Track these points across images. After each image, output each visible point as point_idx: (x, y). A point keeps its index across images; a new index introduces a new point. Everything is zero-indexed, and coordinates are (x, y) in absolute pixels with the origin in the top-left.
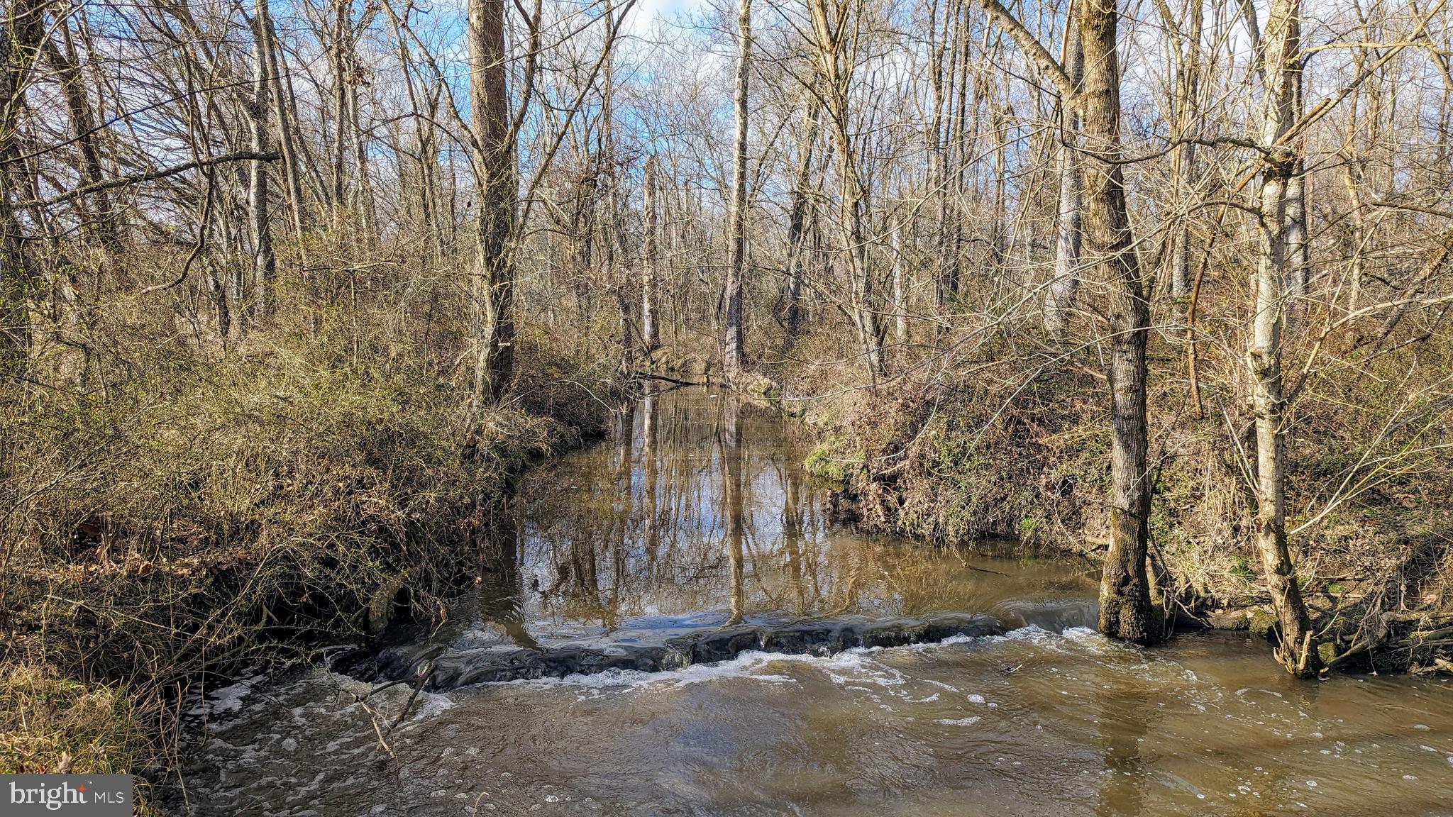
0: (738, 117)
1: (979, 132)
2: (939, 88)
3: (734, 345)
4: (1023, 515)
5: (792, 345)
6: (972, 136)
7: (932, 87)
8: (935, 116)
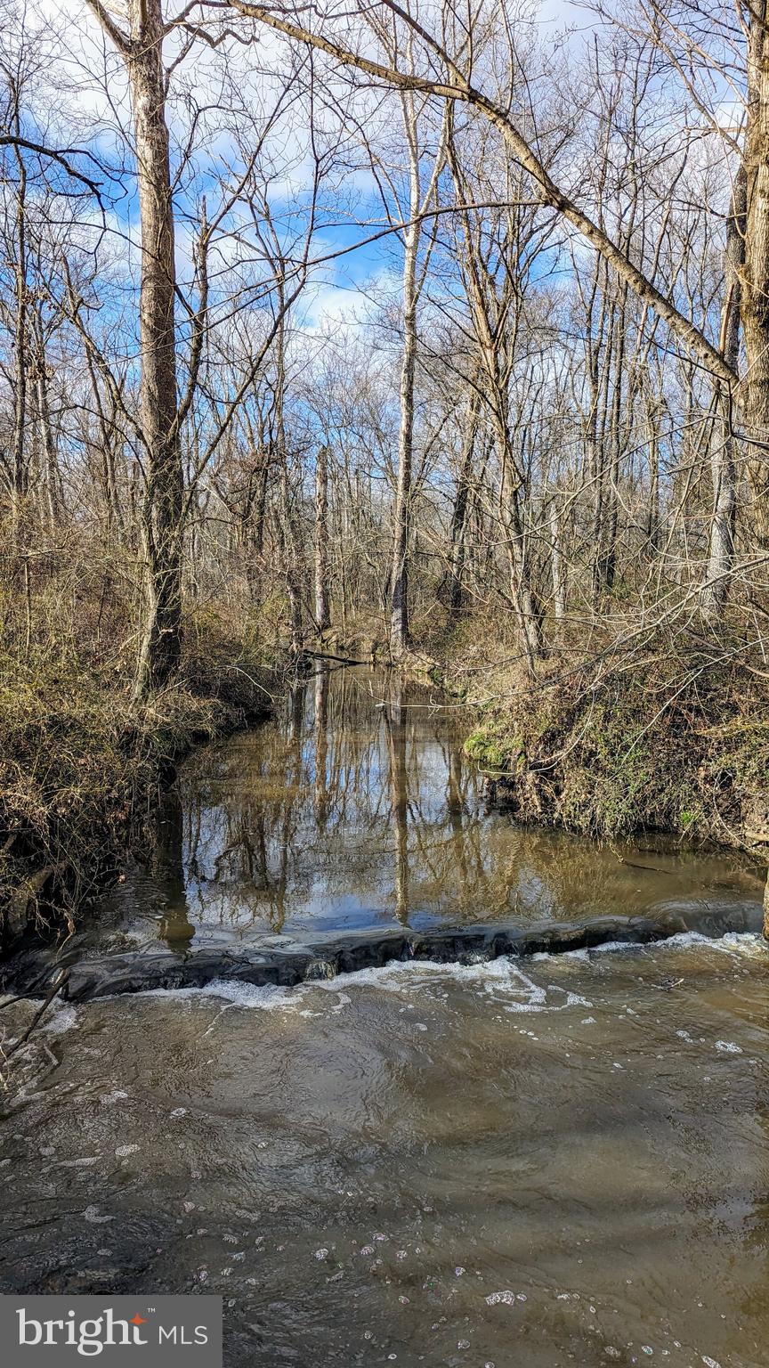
0: (403, 410)
1: (634, 423)
2: (595, 382)
3: (399, 626)
4: (681, 807)
5: (454, 627)
6: (627, 427)
7: (589, 383)
8: (592, 408)
